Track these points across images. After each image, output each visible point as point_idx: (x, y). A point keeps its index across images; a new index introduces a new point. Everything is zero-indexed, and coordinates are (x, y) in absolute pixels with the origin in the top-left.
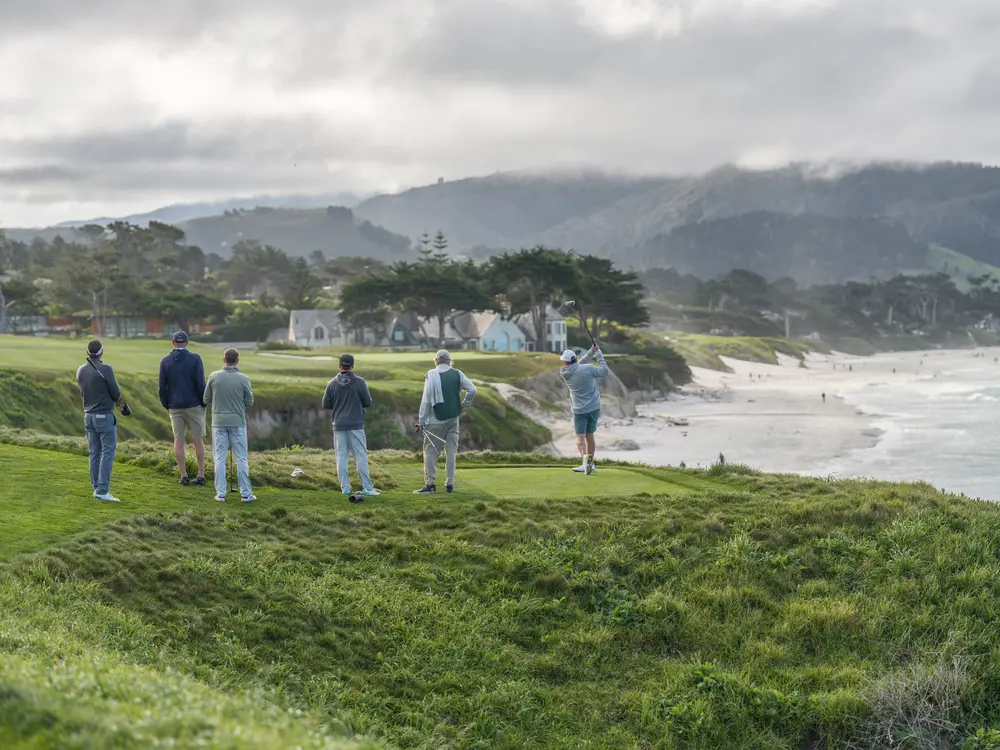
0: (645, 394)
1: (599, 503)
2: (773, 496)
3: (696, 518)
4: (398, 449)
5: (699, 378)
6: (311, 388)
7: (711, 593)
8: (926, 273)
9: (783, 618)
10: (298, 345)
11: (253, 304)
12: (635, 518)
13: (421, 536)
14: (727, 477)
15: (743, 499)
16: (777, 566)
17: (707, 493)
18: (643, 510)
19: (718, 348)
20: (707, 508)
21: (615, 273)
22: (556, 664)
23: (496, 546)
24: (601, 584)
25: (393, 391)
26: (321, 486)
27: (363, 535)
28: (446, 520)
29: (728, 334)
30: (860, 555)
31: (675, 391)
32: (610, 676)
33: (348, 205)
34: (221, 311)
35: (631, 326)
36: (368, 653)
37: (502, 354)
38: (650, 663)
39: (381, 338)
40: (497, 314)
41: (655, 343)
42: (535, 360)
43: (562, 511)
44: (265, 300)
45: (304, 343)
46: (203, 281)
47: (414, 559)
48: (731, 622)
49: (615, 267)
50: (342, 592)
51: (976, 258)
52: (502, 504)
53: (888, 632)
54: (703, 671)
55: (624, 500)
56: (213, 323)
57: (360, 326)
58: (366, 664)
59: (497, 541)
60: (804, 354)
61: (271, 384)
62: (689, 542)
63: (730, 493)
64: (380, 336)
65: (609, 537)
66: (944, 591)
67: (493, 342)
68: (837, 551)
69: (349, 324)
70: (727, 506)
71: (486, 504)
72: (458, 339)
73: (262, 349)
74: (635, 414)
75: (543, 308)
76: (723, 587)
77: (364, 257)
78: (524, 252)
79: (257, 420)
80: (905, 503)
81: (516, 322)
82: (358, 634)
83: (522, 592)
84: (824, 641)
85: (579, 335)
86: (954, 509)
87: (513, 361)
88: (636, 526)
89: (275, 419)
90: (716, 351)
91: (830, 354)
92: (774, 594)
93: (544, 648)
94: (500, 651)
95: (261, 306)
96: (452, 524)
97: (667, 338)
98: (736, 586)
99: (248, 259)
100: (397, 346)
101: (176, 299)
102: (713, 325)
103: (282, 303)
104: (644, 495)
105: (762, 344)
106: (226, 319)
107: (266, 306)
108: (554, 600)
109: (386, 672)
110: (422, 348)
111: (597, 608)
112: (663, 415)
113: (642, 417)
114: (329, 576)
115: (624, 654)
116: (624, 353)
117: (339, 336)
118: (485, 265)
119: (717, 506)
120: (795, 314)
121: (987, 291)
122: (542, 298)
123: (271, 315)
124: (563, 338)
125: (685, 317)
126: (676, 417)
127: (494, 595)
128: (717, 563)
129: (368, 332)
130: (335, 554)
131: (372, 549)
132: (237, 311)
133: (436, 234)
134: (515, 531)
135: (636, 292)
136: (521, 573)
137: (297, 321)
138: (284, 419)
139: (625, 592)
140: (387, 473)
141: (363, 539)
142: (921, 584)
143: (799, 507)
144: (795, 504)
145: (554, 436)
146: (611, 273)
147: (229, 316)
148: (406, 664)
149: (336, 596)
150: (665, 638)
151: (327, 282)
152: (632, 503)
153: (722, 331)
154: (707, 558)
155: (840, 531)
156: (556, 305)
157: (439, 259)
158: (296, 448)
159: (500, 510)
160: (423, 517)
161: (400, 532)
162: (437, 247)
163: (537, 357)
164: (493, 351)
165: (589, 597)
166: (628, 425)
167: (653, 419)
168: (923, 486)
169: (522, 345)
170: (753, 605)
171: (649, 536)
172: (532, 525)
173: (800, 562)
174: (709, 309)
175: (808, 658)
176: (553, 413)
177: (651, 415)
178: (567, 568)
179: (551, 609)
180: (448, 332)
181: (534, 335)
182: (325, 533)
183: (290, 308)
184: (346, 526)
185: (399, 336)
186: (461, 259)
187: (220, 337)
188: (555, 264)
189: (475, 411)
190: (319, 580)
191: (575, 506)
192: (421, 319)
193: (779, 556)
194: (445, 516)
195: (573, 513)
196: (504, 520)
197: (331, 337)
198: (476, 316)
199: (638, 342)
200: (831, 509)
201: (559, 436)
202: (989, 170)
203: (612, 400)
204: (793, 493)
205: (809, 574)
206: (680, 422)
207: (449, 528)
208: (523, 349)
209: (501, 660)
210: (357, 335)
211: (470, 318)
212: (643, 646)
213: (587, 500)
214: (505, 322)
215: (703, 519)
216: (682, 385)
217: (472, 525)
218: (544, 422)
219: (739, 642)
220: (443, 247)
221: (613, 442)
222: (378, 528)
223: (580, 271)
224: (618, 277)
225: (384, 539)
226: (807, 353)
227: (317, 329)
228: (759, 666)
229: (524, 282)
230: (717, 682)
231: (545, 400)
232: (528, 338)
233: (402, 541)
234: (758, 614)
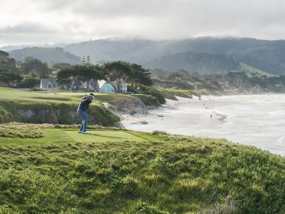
0: (151, 107)
1: (111, 144)
2: (172, 143)
3: (145, 150)
4: (49, 124)
5: (168, 102)
6: (44, 103)
7: (147, 177)
8: (239, 71)
9: (172, 187)
10: (43, 90)
11: (29, 76)
12: (123, 150)
13: (47, 155)
14: (158, 135)
15: (161, 144)
16: (171, 167)
17: (149, 141)
18: (126, 147)
19: (174, 93)
20: (148, 146)
21: (143, 69)
22: (90, 202)
23: (73, 159)
24: (108, 173)
25: (70, 104)
26: (16, 136)
27: (27, 154)
28: (57, 149)
29: (178, 89)
30: (200, 164)
31: (160, 106)
32: (109, 206)
33: (62, 47)
34: (19, 78)
35: (147, 86)
36: (21, 198)
37: (107, 93)
38: (124, 202)
39: (69, 88)
40: (105, 81)
41: (154, 91)
42: (116, 96)
43: (98, 146)
44: (33, 76)
45: (45, 89)
46: (15, 69)
47: (43, 163)
48: (153, 187)
49: (143, 67)
50: (14, 175)
51: (254, 68)
52: (77, 144)
53: (209, 191)
54: (142, 205)
55: (120, 143)
56: (17, 82)
57: (63, 84)
58: (20, 201)
59: (73, 157)
60: (201, 95)
61: (32, 101)
62: (141, 158)
63: (157, 141)
64: (69, 87)
65: (113, 156)
66: (229, 177)
67: (104, 90)
68: (193, 162)
69: (59, 83)
70: (155, 146)
71: (71, 143)
72: (93, 89)
73: (32, 90)
74: (147, 113)
75: (120, 80)
76: (151, 175)
77: (65, 62)
78: (114, 62)
79: (27, 113)
80: (217, 146)
81: (111, 84)
82: (18, 191)
83: (80, 176)
84: (186, 195)
85: (131, 88)
86: (234, 148)
87: (110, 96)
88: (123, 152)
89: (33, 113)
90: (173, 94)
91: (208, 95)
92: (169, 178)
93: (87, 196)
94: (70, 196)
95: (32, 77)
96: (59, 150)
97: (158, 90)
98: (156, 174)
99: (29, 62)
100: (74, 90)
101: (5, 74)
102: (173, 86)
103: (38, 76)
104: (127, 141)
105: (188, 92)
106: (21, 81)
107: (34, 77)
108: (91, 179)
109: (27, 204)
110: (82, 91)
111: (106, 182)
112: (156, 113)
113: (149, 114)
114: (11, 169)
115: (115, 198)
116: (145, 94)
117: (56, 87)
118: (102, 66)
119: (152, 146)
120: (199, 83)
121: (257, 77)
122: (119, 77)
123: (35, 80)
124: (126, 89)
125: (164, 83)
126: (160, 114)
127: (70, 176)
128: (150, 166)
129: (65, 86)
130: (14, 161)
131: (28, 159)
132: (25, 78)
133: (87, 56)
134: (80, 154)
135: (149, 75)
136: (81, 169)
137: (43, 82)
138: (36, 113)
139: (117, 176)
140: (41, 132)
141: (26, 156)
142: (221, 175)
143: (180, 146)
144: (179, 146)
145: (121, 120)
146: (141, 69)
147: (22, 80)
148: (35, 201)
149: (12, 176)
150: (130, 193)
151: (54, 70)
152: (122, 144)
153: (175, 88)
154: (146, 165)
155: (193, 156)
156: (124, 79)
157: (88, 64)
158: (15, 123)
159: (76, 146)
160: (49, 148)
161: (40, 153)
162: (87, 60)
163: (117, 95)
164: (104, 93)
165: (104, 178)
166: (145, 116)
167: (153, 115)
168: (224, 140)
169: (113, 91)
170: (162, 181)
171: (127, 156)
172: (86, 152)
173: (179, 166)
174: (172, 81)
175: (181, 200)
176: (122, 112)
177: (152, 113)
178: (97, 167)
179: (90, 182)
180: (90, 86)
181: (117, 88)
182: (12, 153)
183: (41, 78)
184: (21, 151)
185: (75, 87)
186: (95, 64)
187: (19, 87)
188: (124, 66)
189: (96, 111)
190: (7, 170)
191: (102, 145)
192: (82, 82)
193: (172, 164)
194: (57, 148)
195: (101, 147)
196: (77, 149)
197: (53, 87)
198: (99, 81)
199: (149, 91)
200: (192, 147)
201: (123, 120)
202: (258, 40)
203: (140, 109)
204: (179, 142)
205: (182, 171)
206: (161, 116)
207: (58, 152)
208: (113, 92)
209: (70, 200)
210: (62, 87)
211: (97, 82)
212: (122, 196)
213: (107, 143)
214: (108, 84)
215: (146, 150)
216: (163, 104)
217: (65, 151)
218: (119, 115)
219: (156, 195)
220: (89, 60)
221: (140, 122)
222: (32, 152)
223: (132, 69)
224: (143, 70)
225: (33, 156)
226: (202, 95)
227: (49, 85)
228: (163, 203)
229: (114, 71)
230: (147, 209)
231: (119, 108)
232: (115, 89)
233: (40, 157)
234: (163, 184)
